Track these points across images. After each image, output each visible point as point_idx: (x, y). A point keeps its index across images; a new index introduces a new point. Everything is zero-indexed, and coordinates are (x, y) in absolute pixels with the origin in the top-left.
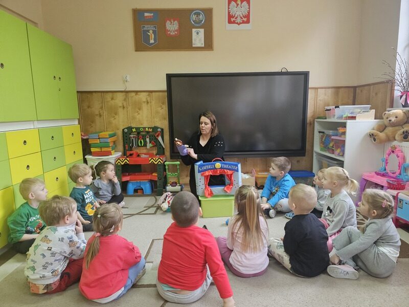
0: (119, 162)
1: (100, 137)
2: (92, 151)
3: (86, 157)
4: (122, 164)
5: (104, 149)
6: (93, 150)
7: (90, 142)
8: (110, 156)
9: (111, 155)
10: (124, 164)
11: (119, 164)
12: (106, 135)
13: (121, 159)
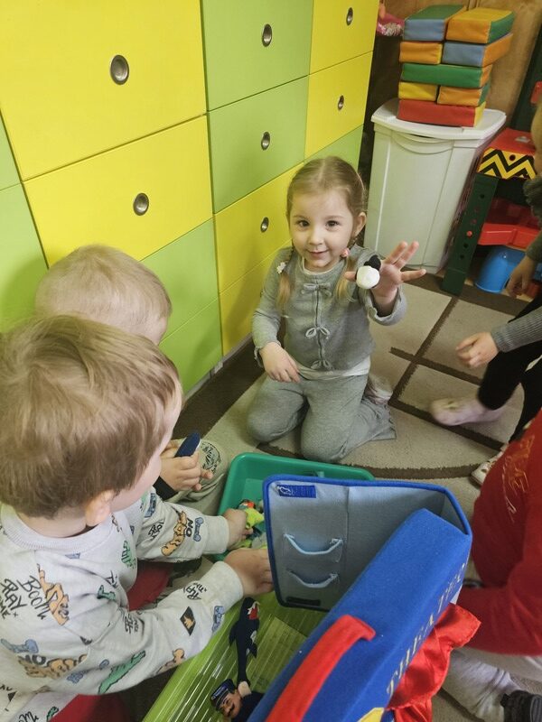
0: (493, 166)
1: (451, 34)
2: (402, 94)
3: (376, 118)
4: (506, 175)
5: (447, 96)
6: (407, 91)
7: (404, 56)
8: (467, 133)
9: (470, 124)
10: (513, 179)
11: (491, 173)
12: (477, 28)
13: (507, 155)
